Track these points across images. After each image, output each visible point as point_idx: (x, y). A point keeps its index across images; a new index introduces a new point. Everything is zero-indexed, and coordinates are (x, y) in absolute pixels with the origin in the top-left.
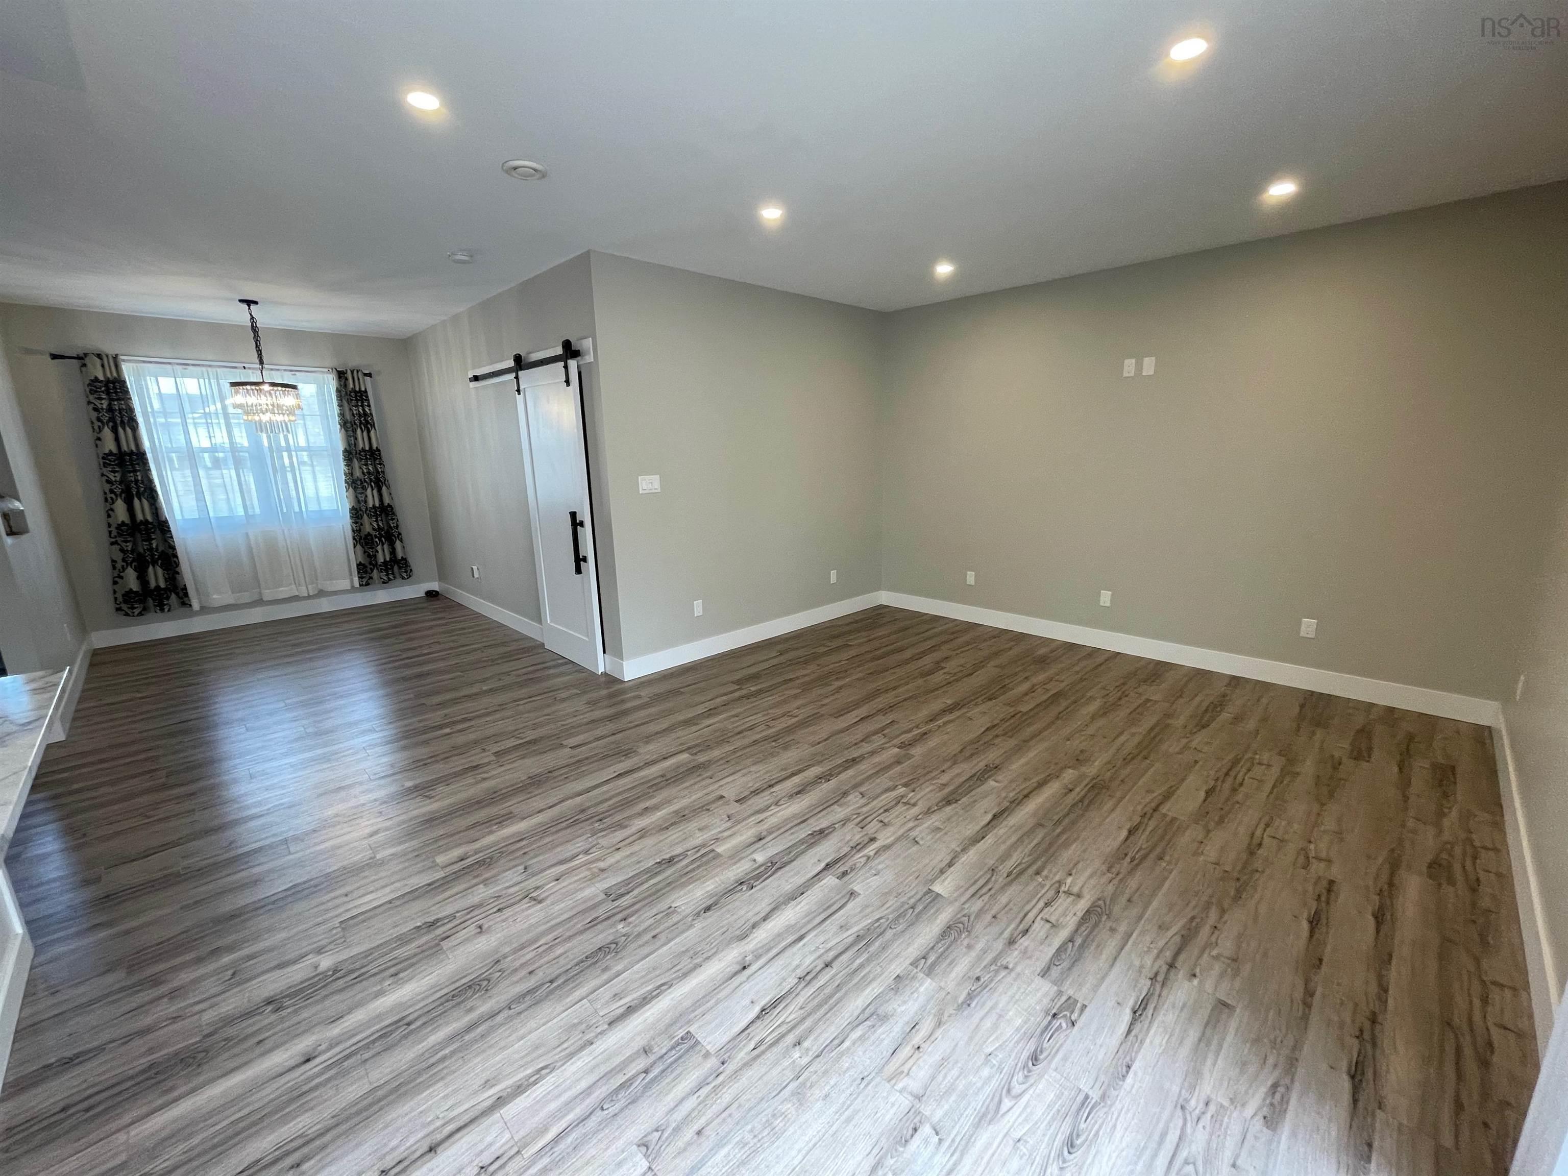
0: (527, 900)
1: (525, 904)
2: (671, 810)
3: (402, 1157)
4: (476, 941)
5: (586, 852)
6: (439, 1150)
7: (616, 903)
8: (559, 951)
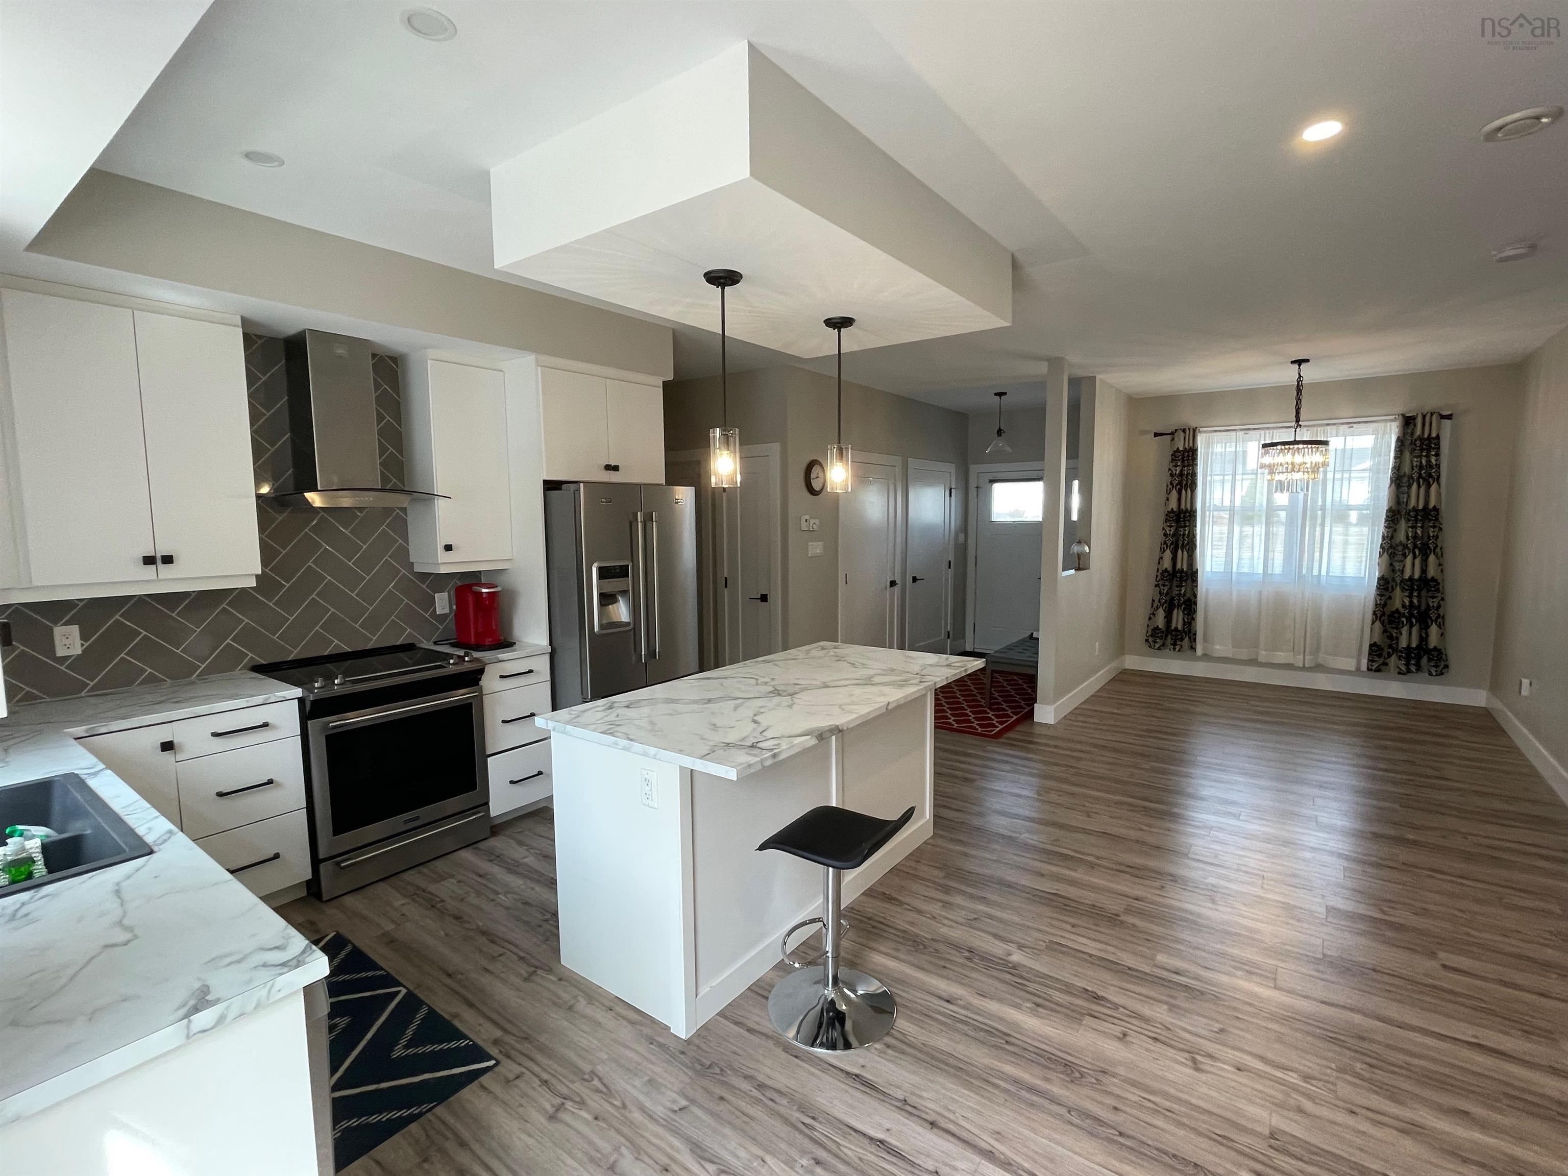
0: (1187, 1055)
1: (1182, 1057)
2: (1509, 1151)
3: (920, 1107)
4: (1109, 1041)
5: (1307, 1078)
6: (935, 1130)
7: (1272, 1153)
8: (1160, 1123)
